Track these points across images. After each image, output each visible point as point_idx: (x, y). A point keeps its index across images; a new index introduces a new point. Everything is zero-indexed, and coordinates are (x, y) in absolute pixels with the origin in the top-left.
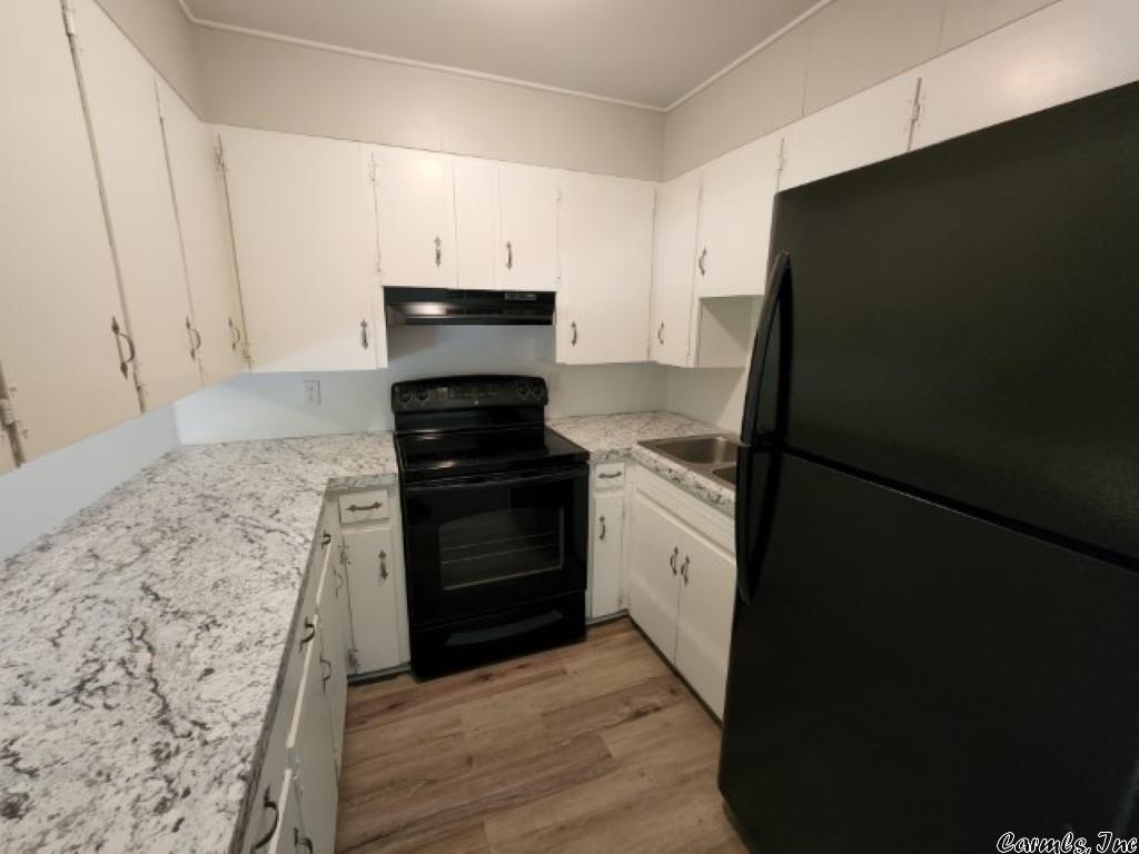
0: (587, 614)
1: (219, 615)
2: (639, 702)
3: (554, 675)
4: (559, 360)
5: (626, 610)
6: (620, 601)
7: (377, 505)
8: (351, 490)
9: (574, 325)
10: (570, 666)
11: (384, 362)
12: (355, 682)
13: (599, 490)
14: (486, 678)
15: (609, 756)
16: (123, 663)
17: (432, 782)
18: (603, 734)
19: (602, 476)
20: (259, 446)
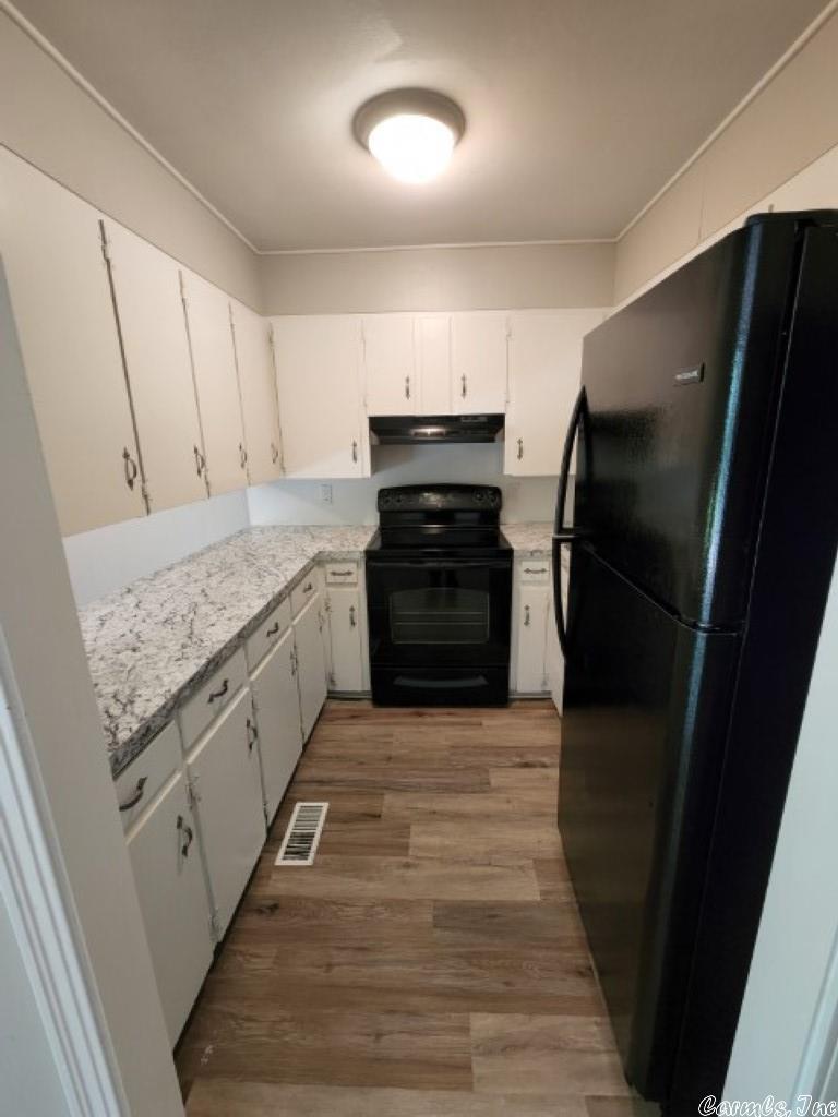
0: (512, 686)
1: (227, 605)
2: (530, 758)
3: (472, 724)
4: (506, 472)
5: (549, 693)
6: (545, 683)
7: (349, 573)
8: (333, 561)
9: (520, 442)
10: (486, 722)
11: (367, 471)
12: (333, 696)
13: (524, 583)
14: (420, 715)
15: (489, 784)
16: (183, 616)
17: (362, 763)
18: (491, 770)
19: (528, 571)
20: (292, 529)
